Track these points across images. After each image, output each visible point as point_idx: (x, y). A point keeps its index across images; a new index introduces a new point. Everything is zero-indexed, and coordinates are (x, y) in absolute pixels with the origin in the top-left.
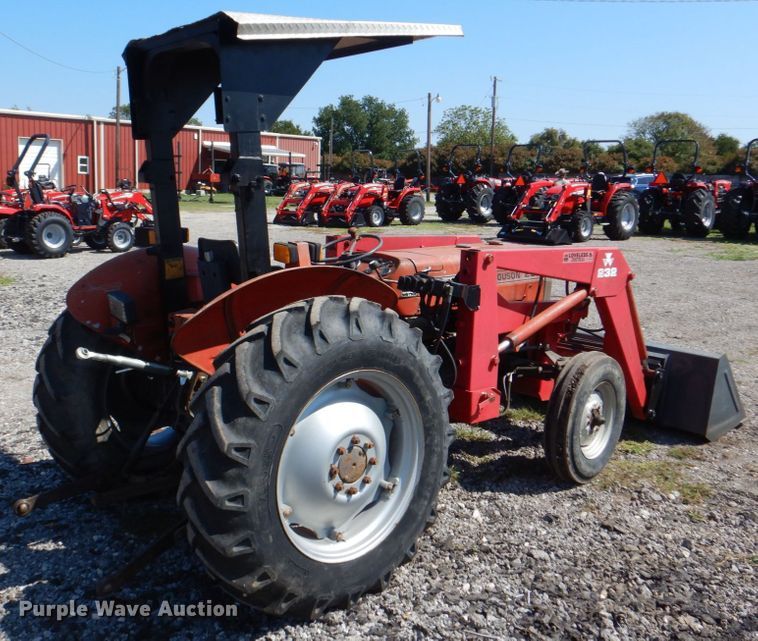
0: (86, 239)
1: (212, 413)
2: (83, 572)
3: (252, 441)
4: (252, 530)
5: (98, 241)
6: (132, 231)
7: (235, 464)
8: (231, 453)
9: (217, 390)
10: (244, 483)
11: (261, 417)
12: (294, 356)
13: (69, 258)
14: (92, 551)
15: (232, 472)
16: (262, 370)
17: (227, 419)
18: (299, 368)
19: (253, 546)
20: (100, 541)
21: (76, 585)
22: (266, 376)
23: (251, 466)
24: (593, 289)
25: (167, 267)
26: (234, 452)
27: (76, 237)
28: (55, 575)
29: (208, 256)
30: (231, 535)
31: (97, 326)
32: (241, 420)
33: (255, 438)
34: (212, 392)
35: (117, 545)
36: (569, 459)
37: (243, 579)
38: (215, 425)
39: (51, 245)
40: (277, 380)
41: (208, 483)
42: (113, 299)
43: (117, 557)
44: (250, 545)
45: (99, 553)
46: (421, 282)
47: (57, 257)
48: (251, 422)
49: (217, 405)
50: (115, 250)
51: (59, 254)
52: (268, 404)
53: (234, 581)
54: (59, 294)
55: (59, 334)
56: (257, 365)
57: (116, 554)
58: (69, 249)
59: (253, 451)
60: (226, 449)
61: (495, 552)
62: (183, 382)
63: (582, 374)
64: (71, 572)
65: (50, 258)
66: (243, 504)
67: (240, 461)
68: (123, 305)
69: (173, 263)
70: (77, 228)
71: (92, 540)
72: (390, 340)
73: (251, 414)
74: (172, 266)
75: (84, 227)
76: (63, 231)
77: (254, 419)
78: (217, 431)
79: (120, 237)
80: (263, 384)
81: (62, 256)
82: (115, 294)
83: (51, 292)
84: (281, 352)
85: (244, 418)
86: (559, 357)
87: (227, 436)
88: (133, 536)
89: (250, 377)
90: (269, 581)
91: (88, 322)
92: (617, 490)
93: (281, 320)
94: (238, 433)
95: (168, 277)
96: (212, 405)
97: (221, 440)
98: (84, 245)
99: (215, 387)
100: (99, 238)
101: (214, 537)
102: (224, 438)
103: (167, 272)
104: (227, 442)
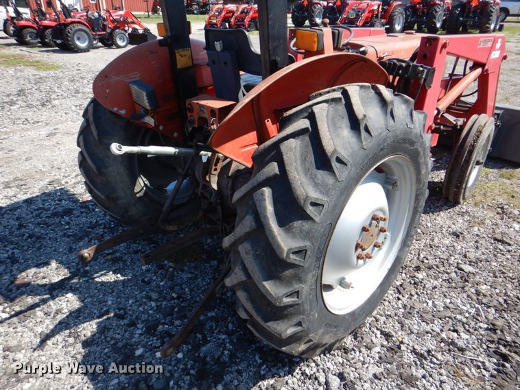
0: (101, 40)
1: (266, 217)
2: (140, 305)
3: (308, 244)
4: (303, 315)
5: (108, 42)
6: (127, 34)
7: (293, 266)
8: (289, 258)
9: (267, 191)
10: (300, 280)
11: (317, 219)
12: (344, 154)
13: (92, 53)
14: (143, 281)
15: (288, 273)
16: (315, 170)
17: (282, 223)
18: (349, 166)
19: (304, 326)
20: (148, 271)
21: (137, 318)
22: (319, 176)
23: (306, 265)
24: (486, 67)
25: (178, 57)
26: (292, 256)
27: (95, 39)
28: (120, 309)
29: (218, 46)
30: (286, 321)
31: (123, 112)
32: (297, 224)
33: (310, 239)
34: (263, 194)
35: (161, 274)
36: (463, 191)
37: (292, 346)
38: (271, 231)
39: (82, 45)
40: (330, 180)
41: (264, 283)
42: (134, 88)
43: (163, 286)
44: (302, 326)
45: (149, 283)
46: (401, 66)
47: (85, 52)
48: (306, 225)
49: (269, 208)
50: (118, 47)
51: (86, 50)
52: (323, 205)
53: (283, 349)
54: (89, 76)
55: (91, 119)
56: (308, 165)
57: (162, 283)
58: (91, 47)
59: (308, 252)
60: (285, 255)
61: (435, 267)
62: (204, 159)
63: (481, 132)
64: (131, 306)
65: (81, 52)
66: (298, 298)
67: (297, 263)
68: (145, 94)
69: (182, 53)
70: (94, 33)
71: (142, 269)
72: (412, 126)
73: (307, 218)
74: (182, 56)
75: (98, 33)
76: (86, 36)
77: (310, 222)
78: (274, 237)
79: (120, 39)
80: (316, 185)
81: (88, 51)
82: (134, 83)
83: (84, 75)
84: (335, 151)
85: (300, 222)
86: (455, 118)
87: (285, 242)
88: (171, 264)
89: (304, 180)
90: (311, 343)
91: (116, 109)
92: (485, 206)
93: (325, 114)
94: (294, 236)
95: (179, 66)
96: (265, 208)
97: (279, 246)
98: (100, 44)
99: (264, 189)
100: (108, 40)
101: (270, 324)
102: (282, 244)
103: (178, 62)
104: (286, 249)
